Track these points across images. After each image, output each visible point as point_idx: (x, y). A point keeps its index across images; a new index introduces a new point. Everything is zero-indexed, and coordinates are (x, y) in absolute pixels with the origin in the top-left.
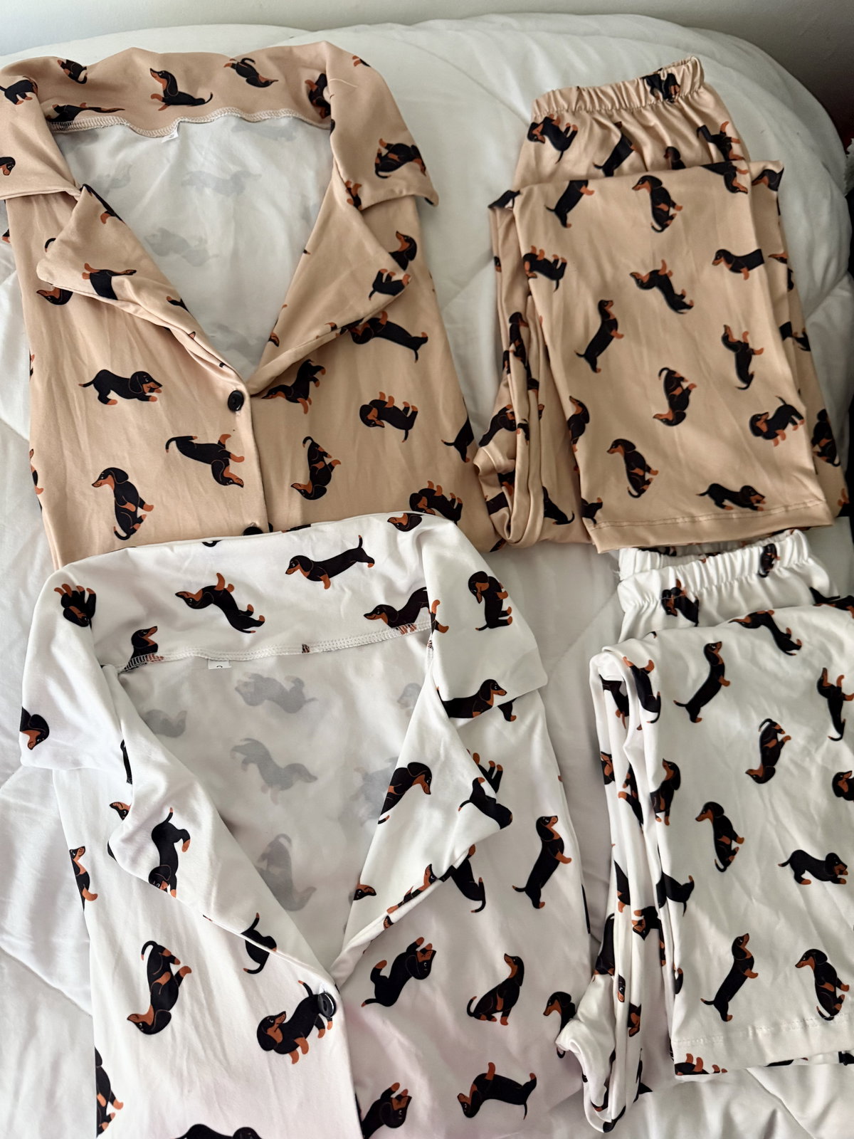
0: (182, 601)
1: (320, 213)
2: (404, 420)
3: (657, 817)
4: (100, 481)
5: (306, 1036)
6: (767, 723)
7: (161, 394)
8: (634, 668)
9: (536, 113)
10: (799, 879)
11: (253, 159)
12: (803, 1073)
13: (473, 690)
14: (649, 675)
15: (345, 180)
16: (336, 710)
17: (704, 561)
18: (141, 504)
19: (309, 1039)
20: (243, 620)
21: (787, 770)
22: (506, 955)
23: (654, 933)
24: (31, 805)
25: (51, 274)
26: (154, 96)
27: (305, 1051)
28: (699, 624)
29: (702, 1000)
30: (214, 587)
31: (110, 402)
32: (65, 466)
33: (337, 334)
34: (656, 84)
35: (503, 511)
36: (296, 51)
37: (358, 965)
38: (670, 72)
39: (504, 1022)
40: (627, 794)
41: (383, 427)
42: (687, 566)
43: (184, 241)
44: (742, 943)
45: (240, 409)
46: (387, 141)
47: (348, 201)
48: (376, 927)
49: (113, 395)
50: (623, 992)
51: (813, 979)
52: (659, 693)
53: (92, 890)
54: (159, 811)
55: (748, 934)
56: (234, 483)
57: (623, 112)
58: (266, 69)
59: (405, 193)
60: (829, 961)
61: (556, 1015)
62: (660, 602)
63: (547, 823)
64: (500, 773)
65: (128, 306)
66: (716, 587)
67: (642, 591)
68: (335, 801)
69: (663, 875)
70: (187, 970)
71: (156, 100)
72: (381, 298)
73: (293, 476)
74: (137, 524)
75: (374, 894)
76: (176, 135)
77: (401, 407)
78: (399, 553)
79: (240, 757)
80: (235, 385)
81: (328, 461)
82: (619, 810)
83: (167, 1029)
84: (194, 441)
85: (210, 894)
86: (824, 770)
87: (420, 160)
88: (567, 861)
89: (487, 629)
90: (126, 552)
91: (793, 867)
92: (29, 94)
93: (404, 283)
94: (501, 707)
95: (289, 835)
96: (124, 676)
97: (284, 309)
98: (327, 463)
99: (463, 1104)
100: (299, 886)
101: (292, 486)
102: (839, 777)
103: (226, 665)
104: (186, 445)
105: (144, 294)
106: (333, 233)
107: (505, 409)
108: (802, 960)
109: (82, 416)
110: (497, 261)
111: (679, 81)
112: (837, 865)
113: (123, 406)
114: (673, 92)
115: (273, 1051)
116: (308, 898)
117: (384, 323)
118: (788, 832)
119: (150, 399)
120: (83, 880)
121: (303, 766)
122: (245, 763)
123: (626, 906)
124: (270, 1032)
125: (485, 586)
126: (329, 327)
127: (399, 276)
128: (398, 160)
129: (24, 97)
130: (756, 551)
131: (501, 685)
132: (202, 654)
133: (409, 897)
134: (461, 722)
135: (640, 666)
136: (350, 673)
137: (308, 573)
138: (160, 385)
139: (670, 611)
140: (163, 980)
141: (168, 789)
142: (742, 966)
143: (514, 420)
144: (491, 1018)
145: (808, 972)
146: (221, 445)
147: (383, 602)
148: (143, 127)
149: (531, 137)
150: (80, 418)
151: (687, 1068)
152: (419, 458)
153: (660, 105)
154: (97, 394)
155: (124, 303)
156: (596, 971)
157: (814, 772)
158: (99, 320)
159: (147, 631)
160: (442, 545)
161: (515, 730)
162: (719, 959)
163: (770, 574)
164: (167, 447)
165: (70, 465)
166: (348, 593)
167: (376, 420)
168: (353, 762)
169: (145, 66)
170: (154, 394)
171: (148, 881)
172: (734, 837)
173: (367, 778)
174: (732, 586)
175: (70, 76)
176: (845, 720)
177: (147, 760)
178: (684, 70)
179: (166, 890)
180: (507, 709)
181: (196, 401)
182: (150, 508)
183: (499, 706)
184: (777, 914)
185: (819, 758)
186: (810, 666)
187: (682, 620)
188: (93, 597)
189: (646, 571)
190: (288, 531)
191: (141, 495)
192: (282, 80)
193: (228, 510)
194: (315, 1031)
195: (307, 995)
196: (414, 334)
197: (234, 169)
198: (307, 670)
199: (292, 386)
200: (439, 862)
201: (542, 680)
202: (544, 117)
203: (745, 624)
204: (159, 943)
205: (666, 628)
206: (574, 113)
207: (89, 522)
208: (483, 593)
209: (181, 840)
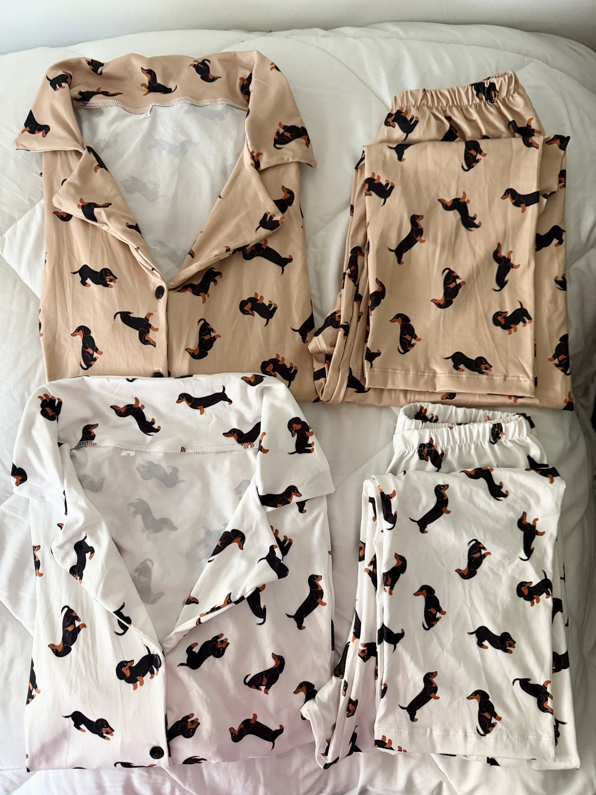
0: (113, 411)
1: (233, 171)
2: (267, 312)
3: (385, 589)
4: (76, 333)
5: (143, 677)
6: (474, 542)
7: (116, 284)
8: (382, 494)
9: (393, 106)
10: (480, 644)
11: (196, 133)
12: (464, 763)
13: (281, 490)
14: (391, 500)
15: (251, 151)
16: (197, 489)
17: (451, 428)
18: (96, 350)
19: (144, 678)
20: (147, 427)
21: (486, 574)
22: (273, 653)
23: (373, 658)
24: (18, 517)
25: (60, 203)
26: (143, 85)
27: (142, 684)
28: (440, 470)
29: (399, 705)
30: (133, 405)
31: (87, 285)
32: (57, 322)
33: (230, 254)
34: (481, 90)
35: (322, 380)
36: (239, 56)
37: (179, 643)
38: (492, 81)
39: (266, 692)
40: (370, 571)
41: (254, 315)
42: (439, 430)
43: (145, 185)
44: (431, 677)
45: (161, 298)
46: (284, 124)
47: (252, 164)
48: (191, 624)
49: (89, 281)
50: (345, 690)
51: (478, 708)
52: (396, 512)
53: (40, 571)
54: (79, 533)
55: (437, 672)
56: (150, 344)
57: (454, 108)
58: (216, 69)
59: (291, 160)
60: (490, 700)
61: (302, 695)
62: (417, 450)
63: (316, 579)
64: (290, 544)
65: (104, 226)
66: (459, 446)
67: (406, 442)
68: (185, 544)
69: (383, 625)
70: (84, 626)
71: (143, 88)
72: (263, 232)
73: (187, 343)
74: (93, 362)
75: (197, 603)
76: (149, 115)
77: (267, 304)
78: (248, 398)
79: (132, 509)
80: (160, 282)
81: (213, 334)
82: (364, 579)
83: (68, 656)
84: (131, 315)
85: (99, 586)
86: (513, 578)
87: (307, 137)
88: (324, 604)
89: (297, 453)
90: (83, 378)
91: (477, 636)
92: (63, 84)
93: (280, 222)
94: (298, 503)
95: (153, 560)
96: (74, 451)
97: (201, 234)
98: (212, 336)
99: (232, 734)
100: (154, 591)
101: (186, 350)
102: (522, 584)
103: (132, 454)
104: (126, 317)
105: (112, 220)
106: (239, 185)
107: (335, 313)
108: (472, 695)
109: (70, 292)
110: (352, 207)
111: (498, 88)
112: (508, 640)
113: (94, 288)
114: (493, 96)
115: (123, 680)
116: (160, 597)
117: (264, 247)
118: (478, 614)
119: (109, 286)
120: (37, 564)
121: (171, 520)
122: (135, 513)
123: (357, 639)
124: (124, 669)
125: (299, 427)
126: (225, 249)
127: (277, 218)
128: (290, 137)
129: (60, 86)
130: (488, 426)
131: (300, 490)
132: (119, 445)
133: (213, 610)
134: (270, 509)
135: (386, 493)
136: (209, 468)
137: (190, 404)
138: (116, 278)
139: (421, 457)
140: (70, 629)
141: (84, 523)
142: (429, 691)
143: (340, 321)
144: (258, 688)
145: (475, 704)
146: (146, 319)
147: (236, 427)
148: (131, 107)
149: (387, 123)
150: (69, 294)
151: (381, 743)
152: (273, 338)
153: (483, 105)
154: (80, 279)
155: (101, 224)
156: (333, 674)
157: (505, 579)
158: (86, 233)
159: (92, 426)
160: (275, 397)
161: (304, 519)
162: (414, 683)
163: (498, 442)
164: (115, 317)
165: (60, 321)
166: (214, 419)
167: (249, 310)
168: (201, 521)
169: (138, 65)
170: (112, 283)
171: (69, 572)
172: (439, 610)
173: (208, 533)
174: (470, 447)
175: (93, 70)
176: (534, 548)
177: (75, 504)
178: (502, 81)
179: (77, 579)
180: (301, 506)
181: (136, 290)
182: (101, 353)
183: (297, 503)
184: (460, 662)
185: (510, 570)
186: (513, 509)
187: (430, 466)
188: (60, 403)
189: (412, 429)
190: (178, 378)
191: (96, 345)
192: (224, 77)
193: (145, 360)
194: (149, 674)
195: (147, 654)
196: (283, 256)
197: (182, 138)
198: (182, 462)
199: (198, 285)
200: (236, 592)
201: (332, 490)
202: (397, 109)
203: (470, 475)
204: (71, 608)
205: (417, 469)
206: (418, 109)
207: (67, 357)
208: (296, 431)
209: (90, 553)
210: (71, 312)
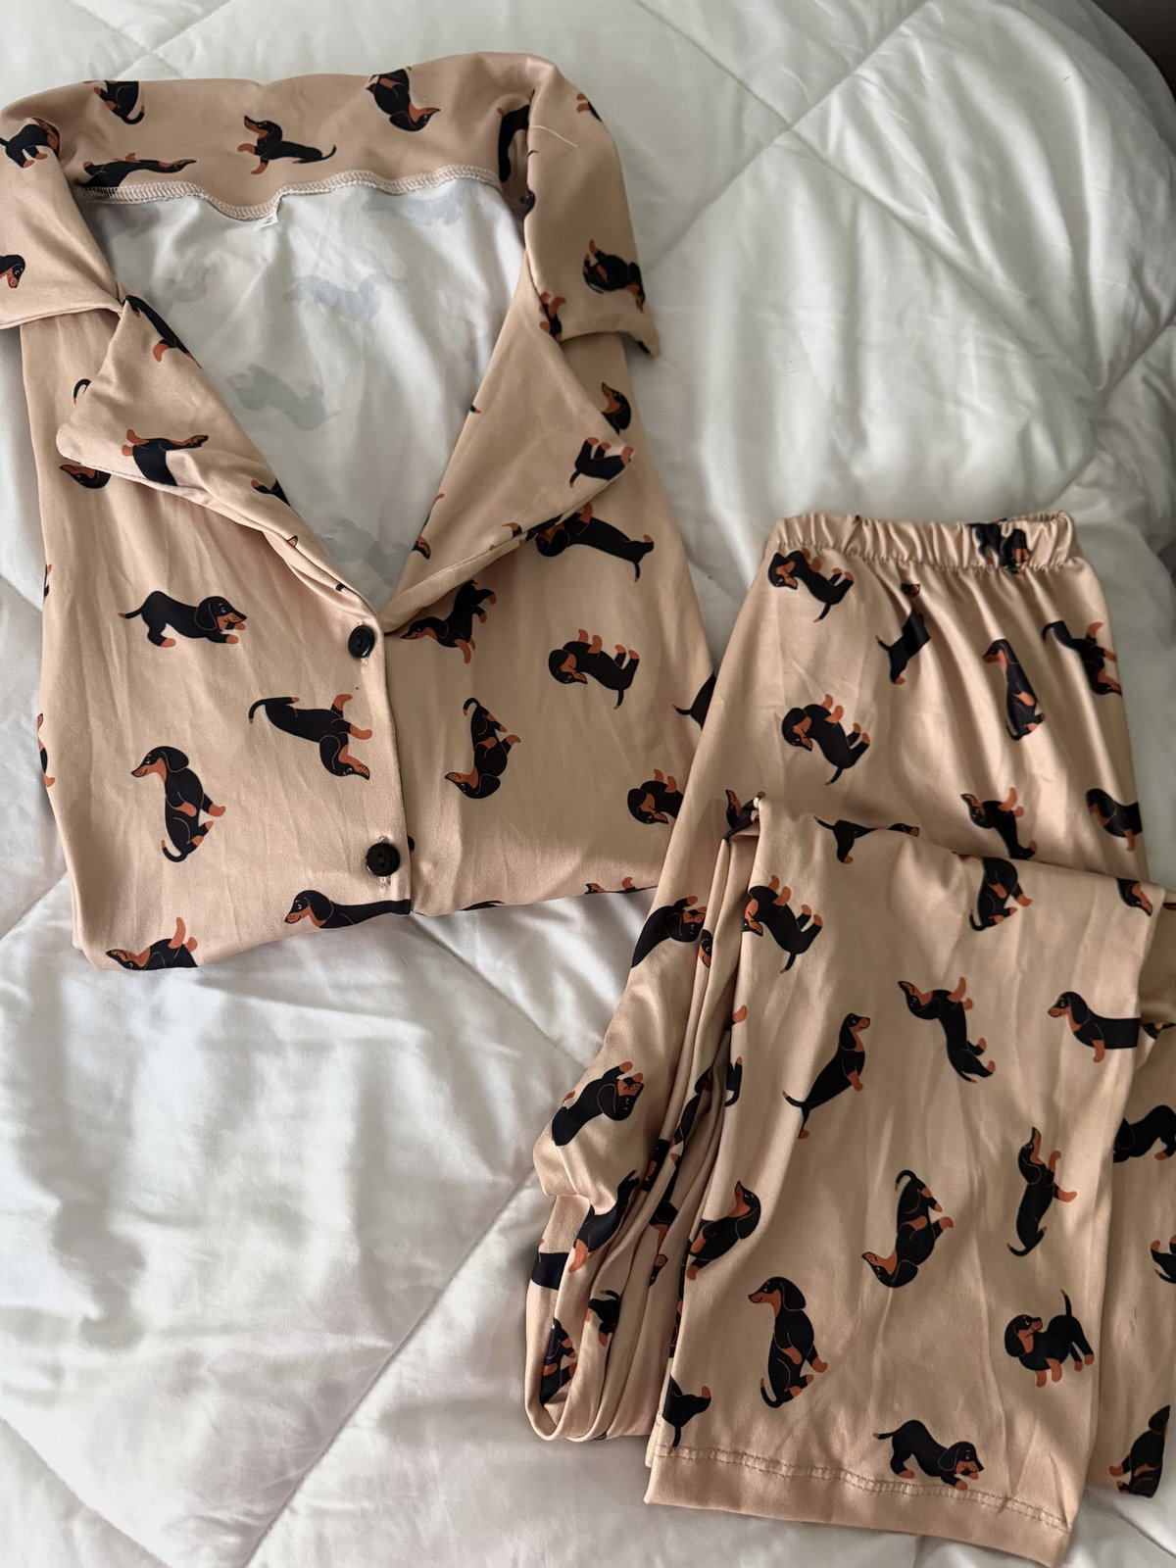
4: (144, 768)
15: (540, 289)
18: (206, 804)
25: (76, 448)
26: (242, 147)
31: (165, 642)
32: (90, 744)
33: (521, 541)
34: (991, 539)
41: (586, 683)
45: (368, 655)
46: (599, 246)
56: (354, 772)
65: (193, 494)
73: (449, 760)
74: (198, 837)
76: (275, 218)
77: (613, 654)
80: (361, 617)
81: (501, 736)
84: (295, 706)
93: (624, 460)
97: (440, 500)
98: (501, 740)
101: (446, 777)
104: (282, 713)
113: (183, 648)
114: (1019, 559)
117: (587, 521)
119: (228, 639)
126: (509, 531)
129: (32, 153)
138: (243, 618)
146: (336, 712)
149: (774, 578)
150: (118, 669)
152: (638, 732)
154: (147, 629)
155: (186, 491)
158: (151, 515)
164: (251, 715)
165: (99, 741)
167: (573, 672)
169: (237, 110)
170: (234, 632)
181: (298, 639)
182: (220, 811)
191: (206, 791)
193: (343, 814)
199: (447, 620)
207: (125, 832)
210: (129, 717)
